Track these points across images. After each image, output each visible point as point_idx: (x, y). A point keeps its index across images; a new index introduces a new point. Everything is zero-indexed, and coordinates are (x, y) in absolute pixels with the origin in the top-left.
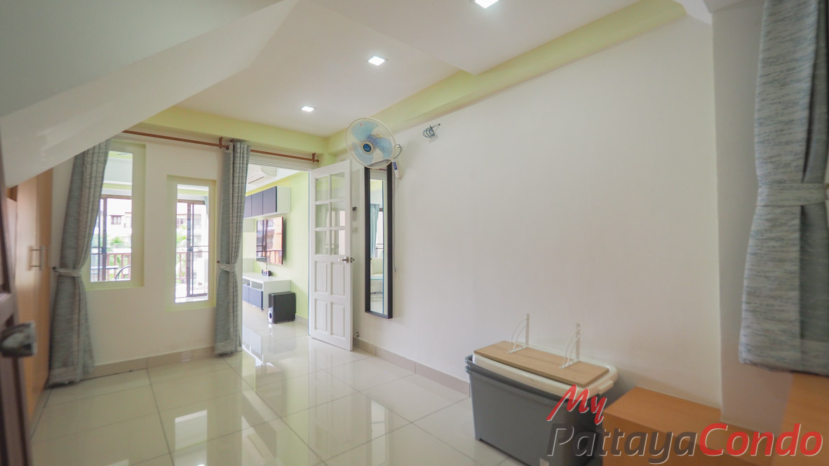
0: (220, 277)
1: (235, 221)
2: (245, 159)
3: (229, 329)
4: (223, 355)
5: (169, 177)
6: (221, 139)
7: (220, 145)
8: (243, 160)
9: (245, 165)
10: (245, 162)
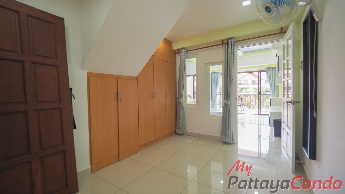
0: (224, 106)
1: (228, 80)
2: (233, 47)
3: (227, 131)
4: (225, 143)
5: (206, 64)
6: (223, 41)
7: (223, 44)
8: (232, 48)
9: (233, 50)
10: (233, 48)
